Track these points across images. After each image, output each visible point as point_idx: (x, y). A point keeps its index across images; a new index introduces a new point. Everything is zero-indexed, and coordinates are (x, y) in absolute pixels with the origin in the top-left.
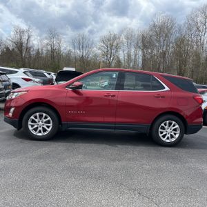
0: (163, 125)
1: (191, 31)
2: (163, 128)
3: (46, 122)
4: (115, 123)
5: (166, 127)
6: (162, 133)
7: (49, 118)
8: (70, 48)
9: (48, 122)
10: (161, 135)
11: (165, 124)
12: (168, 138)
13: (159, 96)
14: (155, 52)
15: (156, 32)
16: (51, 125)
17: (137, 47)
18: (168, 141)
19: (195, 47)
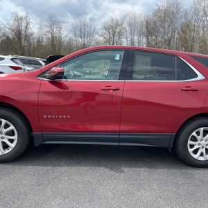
0: (194, 134)
1: (197, 15)
2: (194, 139)
3: (7, 134)
4: (119, 132)
5: (199, 138)
6: (192, 146)
7: (12, 127)
8: (71, 35)
9: (11, 133)
10: (191, 150)
11: (198, 133)
12: (202, 155)
13: (188, 90)
14: (160, 39)
15: (160, 17)
16: (15, 137)
17: (141, 33)
18: (202, 159)
19: (202, 32)
